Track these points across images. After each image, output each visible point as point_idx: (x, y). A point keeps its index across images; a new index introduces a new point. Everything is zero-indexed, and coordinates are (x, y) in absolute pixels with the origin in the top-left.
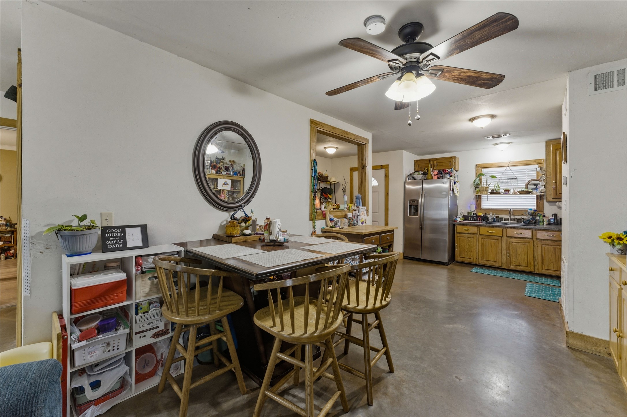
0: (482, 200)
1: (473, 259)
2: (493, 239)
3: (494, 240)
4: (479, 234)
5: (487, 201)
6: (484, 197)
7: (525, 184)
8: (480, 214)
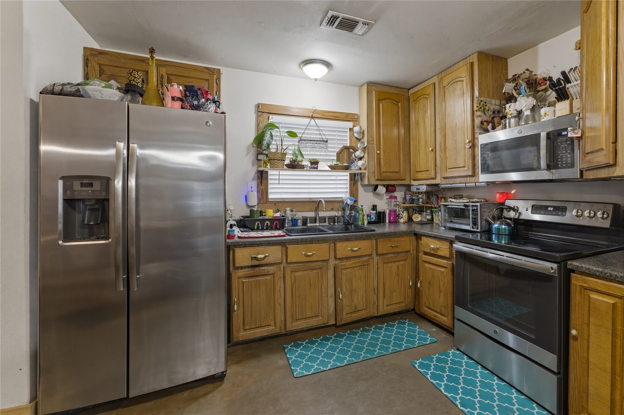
0: (270, 182)
1: (275, 325)
2: (313, 269)
3: (314, 271)
4: (284, 261)
5: (279, 183)
6: (273, 174)
7: (336, 154)
8: (270, 213)
